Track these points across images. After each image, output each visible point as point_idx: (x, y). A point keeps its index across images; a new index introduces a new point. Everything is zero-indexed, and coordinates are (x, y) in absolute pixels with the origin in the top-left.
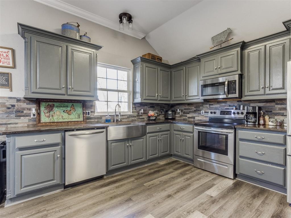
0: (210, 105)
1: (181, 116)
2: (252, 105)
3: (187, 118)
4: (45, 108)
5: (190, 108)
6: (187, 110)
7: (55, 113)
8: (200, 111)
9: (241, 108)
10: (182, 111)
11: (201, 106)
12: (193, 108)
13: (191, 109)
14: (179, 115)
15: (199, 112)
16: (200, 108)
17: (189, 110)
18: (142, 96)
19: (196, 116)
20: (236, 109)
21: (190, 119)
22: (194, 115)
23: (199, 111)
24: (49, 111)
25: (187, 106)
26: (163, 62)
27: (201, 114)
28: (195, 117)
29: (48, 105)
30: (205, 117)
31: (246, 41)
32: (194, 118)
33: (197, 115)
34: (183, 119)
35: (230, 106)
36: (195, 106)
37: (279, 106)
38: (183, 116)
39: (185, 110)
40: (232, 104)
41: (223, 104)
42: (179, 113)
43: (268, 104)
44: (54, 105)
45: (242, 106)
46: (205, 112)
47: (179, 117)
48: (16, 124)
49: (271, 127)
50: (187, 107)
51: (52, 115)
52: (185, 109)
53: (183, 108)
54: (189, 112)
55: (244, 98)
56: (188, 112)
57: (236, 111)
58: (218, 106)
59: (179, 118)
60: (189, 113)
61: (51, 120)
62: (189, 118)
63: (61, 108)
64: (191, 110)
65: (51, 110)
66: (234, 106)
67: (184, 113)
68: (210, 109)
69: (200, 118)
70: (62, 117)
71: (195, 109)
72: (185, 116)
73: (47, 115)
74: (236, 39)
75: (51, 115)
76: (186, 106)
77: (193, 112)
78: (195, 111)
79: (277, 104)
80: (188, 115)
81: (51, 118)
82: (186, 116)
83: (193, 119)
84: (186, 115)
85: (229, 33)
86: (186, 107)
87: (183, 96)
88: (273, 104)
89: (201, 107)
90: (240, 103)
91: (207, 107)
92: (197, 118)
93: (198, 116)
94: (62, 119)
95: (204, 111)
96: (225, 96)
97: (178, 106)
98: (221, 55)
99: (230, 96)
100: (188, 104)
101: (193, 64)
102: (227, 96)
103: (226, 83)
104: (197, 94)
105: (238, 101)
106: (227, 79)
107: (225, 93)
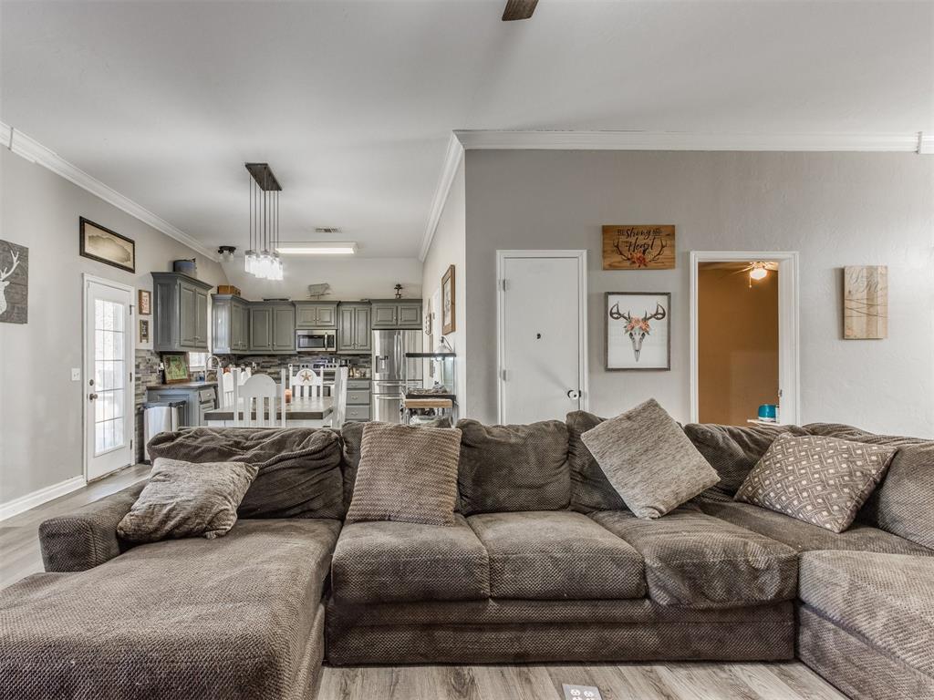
2: (342, 358)
5: (271, 360)
9: (333, 362)
10: (258, 364)
11: (288, 358)
13: (274, 362)
15: (285, 366)
17: (271, 364)
18: (230, 346)
22: (279, 370)
23: (285, 364)
26: (242, 296)
31: (342, 301)
36: (278, 358)
37: (362, 360)
39: (263, 364)
40: (324, 357)
43: (355, 358)
44: (170, 358)
46: (294, 366)
48: (150, 381)
49: (357, 377)
50: (267, 359)
51: (171, 372)
52: (263, 362)
53: (260, 360)
55: (338, 352)
56: (269, 366)
57: (329, 365)
58: (309, 358)
60: (270, 368)
63: (174, 363)
65: (169, 364)
67: (262, 367)
68: (302, 362)
70: (176, 373)
73: (168, 371)
74: (334, 295)
76: (265, 357)
77: (276, 366)
78: (279, 365)
83: (276, 375)
84: (265, 370)
85: (326, 286)
86: (265, 359)
87: (270, 345)
89: (288, 360)
91: (296, 360)
94: (177, 376)
95: (292, 365)
96: (324, 349)
97: (250, 358)
98: (319, 307)
99: (329, 349)
100: (269, 356)
101: (284, 307)
102: (326, 349)
103: (326, 336)
104: (288, 345)
105: (330, 354)
106: (326, 333)
107: (324, 347)
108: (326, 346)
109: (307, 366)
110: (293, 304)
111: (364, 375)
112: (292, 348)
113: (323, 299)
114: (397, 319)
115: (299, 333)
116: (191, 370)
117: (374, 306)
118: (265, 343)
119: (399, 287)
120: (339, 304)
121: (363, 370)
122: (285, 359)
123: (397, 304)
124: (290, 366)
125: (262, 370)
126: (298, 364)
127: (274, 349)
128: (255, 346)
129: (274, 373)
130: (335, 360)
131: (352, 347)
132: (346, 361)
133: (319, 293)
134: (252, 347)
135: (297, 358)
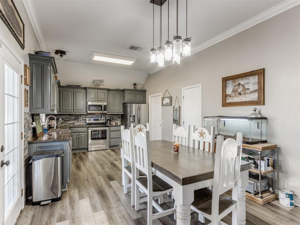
1: (62, 123)
5: (70, 117)
6: (68, 119)
8: (79, 119)
9: (103, 118)
10: (63, 119)
11: (79, 116)
12: (73, 117)
13: (72, 118)
17: (70, 119)
19: (76, 123)
20: (100, 118)
22: (74, 122)
23: (78, 119)
25: (68, 116)
27: (79, 121)
31: (110, 89)
32: (74, 124)
33: (76, 122)
34: (63, 125)
35: (97, 116)
36: (75, 116)
38: (64, 123)
41: (94, 115)
42: (60, 121)
45: (103, 116)
46: (82, 120)
47: (60, 124)
48: (29, 137)
49: (114, 125)
50: (68, 117)
52: (66, 118)
53: (64, 117)
55: (107, 114)
59: (60, 125)
60: (69, 121)
62: (69, 124)
64: (71, 119)
66: (99, 116)
69: (78, 124)
71: (75, 118)
77: (73, 120)
78: (75, 119)
79: (115, 116)
80: (69, 122)
82: (67, 123)
83: (73, 125)
85: (102, 81)
86: (66, 116)
87: (71, 109)
89: (79, 117)
92: (76, 124)
93: (78, 123)
95: (81, 119)
97: (59, 116)
98: (99, 91)
100: (69, 115)
101: (80, 90)
102: (103, 112)
103: (103, 105)
104: (83, 109)
105: (101, 114)
106: (103, 104)
107: (102, 111)
108: (103, 110)
109: (90, 120)
110: (85, 88)
111: (117, 124)
112: (84, 111)
113: (100, 87)
114: (136, 99)
115: (89, 103)
117: (126, 92)
118: (69, 109)
119: (135, 85)
120: (109, 90)
121: (116, 121)
122: (78, 117)
123: (136, 92)
124: (81, 120)
125: (65, 122)
126: (85, 119)
127: (74, 111)
128: (63, 109)
129: (72, 124)
130: (103, 117)
131: (114, 111)
132: (110, 117)
133: (99, 84)
134: (61, 110)
135: (84, 116)
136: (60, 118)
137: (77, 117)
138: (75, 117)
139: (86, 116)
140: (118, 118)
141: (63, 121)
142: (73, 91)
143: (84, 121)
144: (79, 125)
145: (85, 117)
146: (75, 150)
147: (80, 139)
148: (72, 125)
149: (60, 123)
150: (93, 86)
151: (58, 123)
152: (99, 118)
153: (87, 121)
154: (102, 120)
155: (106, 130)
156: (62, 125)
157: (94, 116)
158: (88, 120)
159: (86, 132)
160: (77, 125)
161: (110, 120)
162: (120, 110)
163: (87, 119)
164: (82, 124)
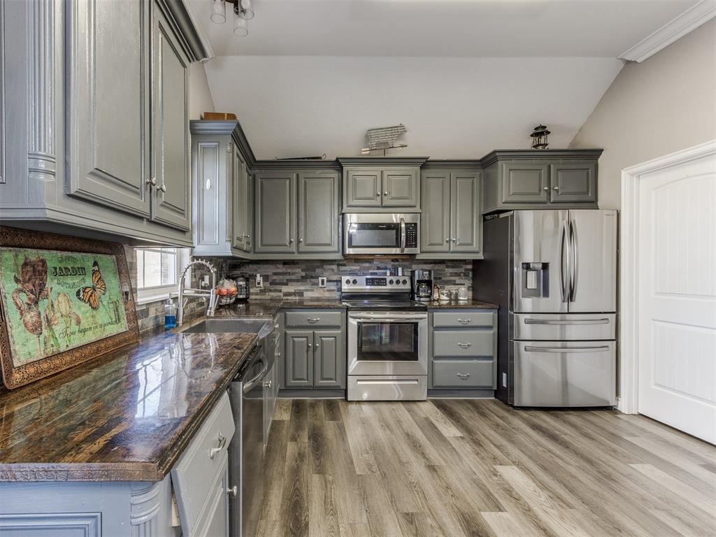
0: (338, 265)
1: (263, 292)
3: (282, 295)
4: (17, 280)
5: (289, 271)
6: (281, 277)
7: (55, 306)
8: (317, 277)
9: (400, 274)
10: (266, 278)
11: (318, 267)
12: (299, 270)
13: (293, 274)
14: (259, 289)
15: (313, 280)
16: (315, 271)
17: (289, 277)
18: (231, 238)
19: (307, 290)
20: (392, 274)
21: (289, 298)
22: (302, 288)
23: (312, 277)
24: (33, 296)
25: (280, 266)
27: (317, 284)
28: (303, 293)
29: (26, 264)
30: (328, 291)
31: (432, 158)
32: (301, 294)
33: (308, 287)
34: (269, 298)
35: (379, 268)
36: (303, 266)
37: (450, 270)
38: (271, 291)
39: (275, 277)
40: (382, 265)
41: (367, 265)
42: (259, 283)
43: (437, 267)
44: (44, 262)
45: (400, 269)
46: (329, 281)
47: (257, 294)
49: (445, 302)
50: (281, 269)
51: (48, 321)
52: (275, 274)
53: (270, 270)
54: (287, 280)
56: (285, 281)
57: (394, 279)
58: (355, 267)
59: (258, 297)
60: (286, 284)
61: (49, 345)
62: (286, 294)
63: (70, 280)
64: (293, 277)
65: (38, 289)
66: (386, 269)
67: (274, 283)
68: (345, 273)
69: (315, 294)
70: (78, 323)
71: (304, 274)
72: (276, 291)
73: (30, 317)
75: (42, 317)
76: (278, 266)
77: (298, 281)
78: (304, 279)
79: (448, 267)
80: (285, 289)
81: (45, 332)
82: (280, 291)
83: (298, 298)
84: (278, 287)
85: (399, 131)
86: (278, 268)
87: (291, 242)
88: (442, 267)
89: (318, 271)
90: (396, 263)
91: (333, 270)
92: (308, 295)
93: (312, 291)
94: (80, 331)
95: (325, 279)
96: (397, 251)
97: (255, 266)
98: (389, 170)
99: (407, 251)
100: (286, 263)
101: (318, 173)
102: (402, 251)
103: (403, 226)
104: (328, 242)
105: (393, 260)
106: (402, 219)
107: (398, 245)
108: (404, 244)
109: (355, 282)
110: (338, 164)
111: (457, 300)
112: (335, 247)
113: (392, 154)
114: (548, 191)
115: (353, 219)
116: (141, 299)
117: (503, 166)
118: (283, 241)
119: (540, 132)
120: (425, 164)
121: (453, 289)
122: (314, 269)
123: (549, 162)
124: (323, 281)
125: (273, 288)
126: (335, 278)
127: (301, 250)
128: (264, 243)
129: (294, 294)
130: (403, 271)
131: (445, 247)
132: (430, 271)
133: (387, 143)
134: (259, 247)
135: (334, 267)
136: (258, 275)
137: (311, 268)
138: (303, 270)
139: (343, 268)
140: (458, 275)
141: (267, 284)
142: (298, 175)
143: (333, 286)
144: (318, 299)
145: (336, 271)
146: (301, 393)
147: (318, 353)
148: (293, 298)
149: (258, 290)
150: (365, 152)
151: (252, 290)
152: (385, 274)
153: (345, 287)
154: (398, 282)
155: (416, 324)
156: (263, 297)
157: (369, 268)
158: (348, 282)
159: (337, 327)
160: (312, 300)
161: (429, 283)
162: (470, 242)
163: (344, 278)
164: (327, 295)
